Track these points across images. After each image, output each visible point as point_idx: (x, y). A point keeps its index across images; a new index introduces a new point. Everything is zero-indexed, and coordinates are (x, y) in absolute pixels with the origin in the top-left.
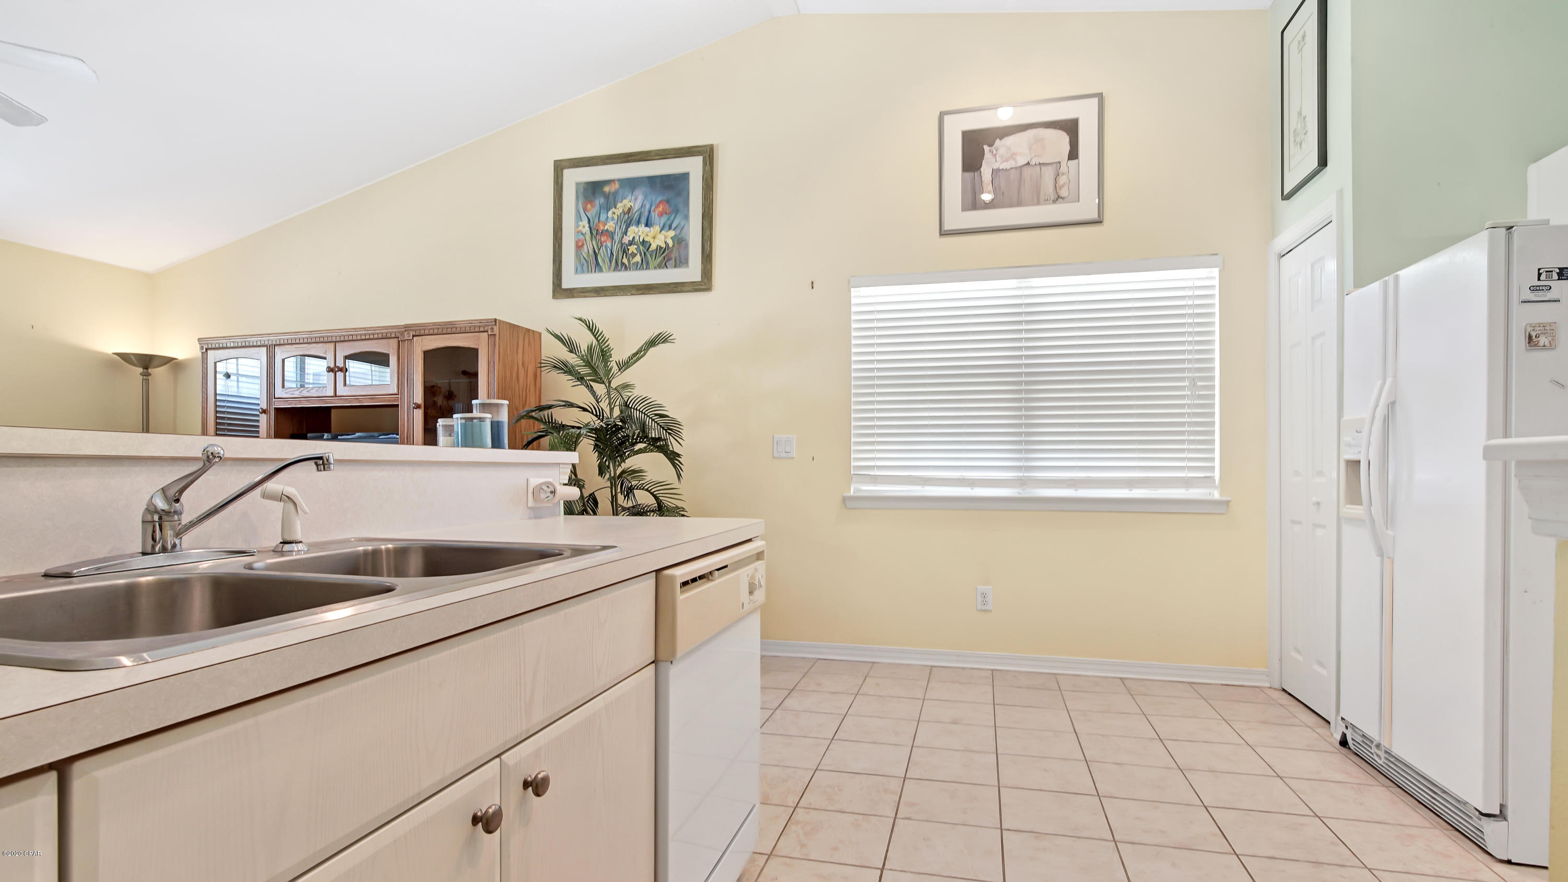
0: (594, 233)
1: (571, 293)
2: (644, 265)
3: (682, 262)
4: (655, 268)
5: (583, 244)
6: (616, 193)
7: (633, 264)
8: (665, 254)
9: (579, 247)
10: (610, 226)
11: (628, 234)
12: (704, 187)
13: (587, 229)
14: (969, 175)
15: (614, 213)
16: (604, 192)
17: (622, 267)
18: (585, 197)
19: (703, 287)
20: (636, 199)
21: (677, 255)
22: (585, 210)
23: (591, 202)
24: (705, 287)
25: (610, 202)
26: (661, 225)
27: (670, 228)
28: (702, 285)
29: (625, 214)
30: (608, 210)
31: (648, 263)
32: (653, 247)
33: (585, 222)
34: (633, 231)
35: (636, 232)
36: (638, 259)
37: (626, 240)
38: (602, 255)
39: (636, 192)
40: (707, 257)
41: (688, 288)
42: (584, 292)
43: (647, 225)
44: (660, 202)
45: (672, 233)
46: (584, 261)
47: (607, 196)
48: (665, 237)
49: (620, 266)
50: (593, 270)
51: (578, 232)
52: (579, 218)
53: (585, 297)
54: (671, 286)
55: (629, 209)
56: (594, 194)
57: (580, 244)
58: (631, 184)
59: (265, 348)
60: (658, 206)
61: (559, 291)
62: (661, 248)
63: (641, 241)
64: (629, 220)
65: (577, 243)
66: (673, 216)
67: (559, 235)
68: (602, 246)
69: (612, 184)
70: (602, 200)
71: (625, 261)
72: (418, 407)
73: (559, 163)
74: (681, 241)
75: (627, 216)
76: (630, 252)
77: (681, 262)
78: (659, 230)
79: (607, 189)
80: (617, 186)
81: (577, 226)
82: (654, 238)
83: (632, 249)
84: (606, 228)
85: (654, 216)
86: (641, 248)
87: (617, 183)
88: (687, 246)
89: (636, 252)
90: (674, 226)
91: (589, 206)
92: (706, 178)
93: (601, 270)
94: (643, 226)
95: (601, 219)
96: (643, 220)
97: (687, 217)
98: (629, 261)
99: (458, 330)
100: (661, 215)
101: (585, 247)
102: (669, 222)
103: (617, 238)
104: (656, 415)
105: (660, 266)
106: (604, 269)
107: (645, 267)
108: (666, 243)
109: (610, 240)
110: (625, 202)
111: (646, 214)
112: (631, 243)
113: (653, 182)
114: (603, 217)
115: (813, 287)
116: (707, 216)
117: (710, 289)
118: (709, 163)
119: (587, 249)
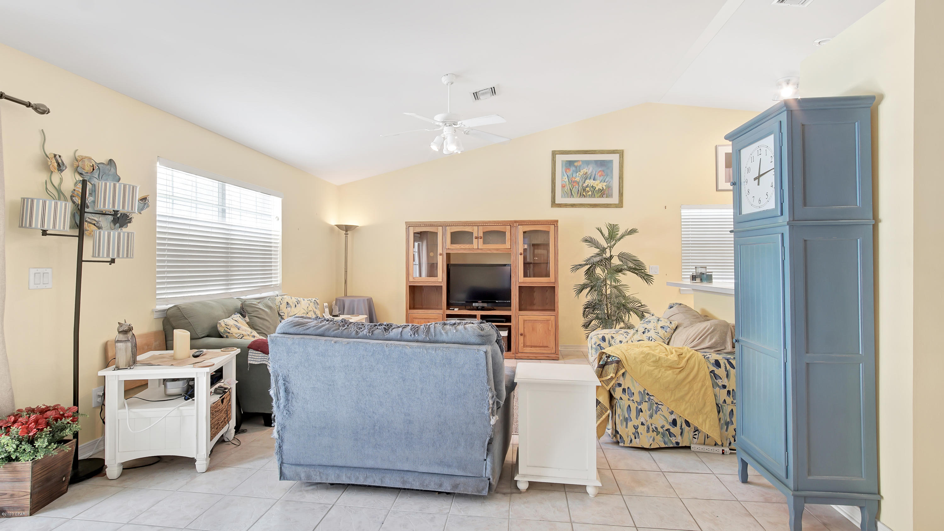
0: (570, 181)
1: (560, 206)
2: (593, 196)
3: (610, 196)
4: (598, 197)
5: (565, 186)
6: (580, 166)
7: (588, 195)
8: (602, 192)
9: (563, 187)
10: (578, 179)
11: (586, 183)
12: (620, 166)
13: (567, 180)
14: (728, 169)
15: (579, 174)
16: (575, 165)
17: (583, 196)
18: (566, 167)
19: (619, 206)
20: (589, 169)
21: (608, 193)
22: (566, 172)
23: (569, 169)
25: (578, 169)
26: (601, 180)
27: (604, 182)
29: (584, 175)
30: (577, 173)
31: (594, 195)
32: (597, 189)
33: (566, 177)
34: (587, 182)
35: (589, 182)
36: (590, 193)
37: (585, 185)
38: (574, 191)
39: (589, 166)
40: (621, 194)
41: (612, 206)
42: (566, 206)
43: (594, 180)
44: (600, 171)
45: (605, 184)
46: (566, 193)
47: (576, 167)
48: (602, 185)
49: (582, 195)
50: (570, 197)
51: (563, 181)
52: (563, 175)
53: (566, 207)
54: (605, 205)
55: (586, 173)
56: (570, 166)
57: (564, 186)
58: (588, 163)
59: (441, 227)
60: (599, 172)
61: (554, 204)
62: (600, 189)
63: (591, 186)
64: (586, 177)
65: (562, 185)
66: (606, 177)
67: (554, 181)
68: (574, 187)
69: (578, 162)
70: (574, 168)
71: (584, 194)
72: (521, 254)
73: (554, 152)
74: (609, 187)
75: (585, 175)
76: (587, 190)
77: (609, 196)
78: (599, 182)
79: (576, 164)
80: (581, 163)
81: (562, 178)
82: (597, 185)
83: (588, 189)
84: (576, 180)
85: (597, 176)
86: (592, 189)
87: (580, 162)
88: (612, 189)
89: (589, 190)
90: (606, 181)
91: (568, 170)
92: (620, 163)
93: (573, 197)
94: (592, 180)
95: (573, 176)
96: (592, 178)
97: (612, 178)
98: (586, 193)
100: (600, 176)
101: (566, 186)
102: (604, 179)
103: (580, 184)
105: (600, 197)
106: (574, 196)
107: (593, 197)
108: (602, 187)
109: (578, 185)
110: (584, 170)
111: (594, 175)
112: (587, 187)
113: (596, 162)
114: (574, 175)
115: (666, 208)
116: (621, 178)
117: (622, 207)
118: (622, 157)
119: (567, 188)
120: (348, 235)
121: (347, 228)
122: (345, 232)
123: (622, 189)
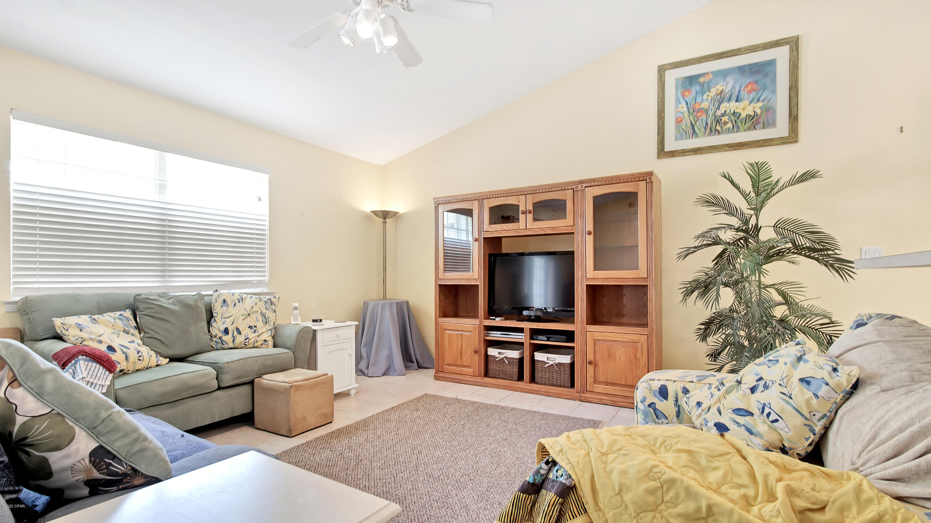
0: (691, 111)
1: (673, 154)
2: (736, 128)
3: (772, 124)
4: (745, 130)
5: (682, 120)
6: (709, 83)
7: (726, 129)
8: (754, 120)
9: (678, 121)
10: (705, 105)
11: (720, 109)
12: (791, 67)
13: (685, 109)
15: (709, 96)
16: (700, 82)
17: (715, 133)
18: (684, 87)
19: (791, 140)
20: (727, 84)
21: (765, 119)
22: (683, 96)
23: (688, 90)
24: (793, 140)
25: (705, 88)
26: (750, 100)
27: (758, 101)
28: (790, 139)
29: (717, 95)
30: (703, 94)
31: (738, 128)
32: (743, 115)
33: (684, 104)
34: (724, 107)
35: (727, 107)
36: (730, 125)
37: (719, 113)
38: (699, 125)
39: (727, 79)
40: (793, 118)
41: (776, 143)
42: (683, 153)
43: (737, 101)
44: (749, 83)
45: (760, 104)
46: (683, 132)
47: (702, 85)
48: (754, 108)
49: (713, 131)
50: (691, 137)
51: (678, 112)
52: (678, 102)
53: (684, 155)
54: (760, 142)
55: (722, 92)
56: (691, 84)
57: (679, 120)
58: (724, 74)
59: (477, 201)
60: (747, 86)
61: (662, 152)
62: (750, 116)
63: (732, 112)
64: (721, 98)
65: (676, 119)
66: (761, 92)
67: (662, 115)
68: (698, 119)
69: (706, 75)
70: (698, 88)
71: (718, 128)
72: (590, 233)
73: (661, 67)
74: (769, 110)
75: (719, 97)
76: (723, 121)
77: (768, 124)
78: (748, 103)
79: (702, 80)
80: (711, 76)
81: (677, 108)
82: (744, 109)
83: (725, 119)
84: (701, 107)
85: (743, 94)
86: (732, 117)
87: (710, 74)
88: (774, 112)
89: (728, 121)
90: (761, 99)
91: (687, 93)
92: (794, 61)
93: (697, 136)
94: (734, 102)
95: (697, 101)
96: (734, 98)
97: (774, 91)
98: (721, 127)
99: (621, 181)
100: (750, 92)
101: (684, 121)
102: (757, 97)
103: (711, 113)
104: (806, 232)
105: (749, 129)
106: (700, 135)
107: (736, 131)
108: (754, 112)
109: (705, 114)
110: (717, 87)
111: (736, 93)
112: (723, 115)
113: (741, 70)
114: (699, 99)
115: (902, 131)
116: (794, 88)
117: (796, 141)
118: (795, 49)
119: (686, 123)
120: (387, 224)
121: (385, 215)
122: (382, 220)
123: (796, 108)
